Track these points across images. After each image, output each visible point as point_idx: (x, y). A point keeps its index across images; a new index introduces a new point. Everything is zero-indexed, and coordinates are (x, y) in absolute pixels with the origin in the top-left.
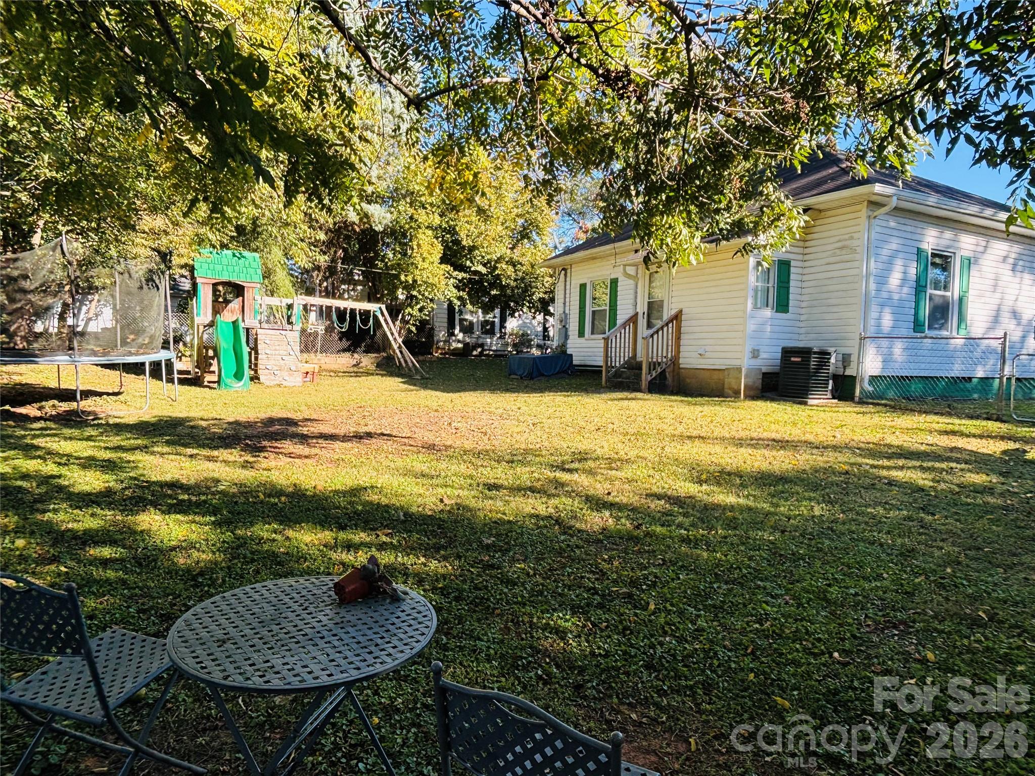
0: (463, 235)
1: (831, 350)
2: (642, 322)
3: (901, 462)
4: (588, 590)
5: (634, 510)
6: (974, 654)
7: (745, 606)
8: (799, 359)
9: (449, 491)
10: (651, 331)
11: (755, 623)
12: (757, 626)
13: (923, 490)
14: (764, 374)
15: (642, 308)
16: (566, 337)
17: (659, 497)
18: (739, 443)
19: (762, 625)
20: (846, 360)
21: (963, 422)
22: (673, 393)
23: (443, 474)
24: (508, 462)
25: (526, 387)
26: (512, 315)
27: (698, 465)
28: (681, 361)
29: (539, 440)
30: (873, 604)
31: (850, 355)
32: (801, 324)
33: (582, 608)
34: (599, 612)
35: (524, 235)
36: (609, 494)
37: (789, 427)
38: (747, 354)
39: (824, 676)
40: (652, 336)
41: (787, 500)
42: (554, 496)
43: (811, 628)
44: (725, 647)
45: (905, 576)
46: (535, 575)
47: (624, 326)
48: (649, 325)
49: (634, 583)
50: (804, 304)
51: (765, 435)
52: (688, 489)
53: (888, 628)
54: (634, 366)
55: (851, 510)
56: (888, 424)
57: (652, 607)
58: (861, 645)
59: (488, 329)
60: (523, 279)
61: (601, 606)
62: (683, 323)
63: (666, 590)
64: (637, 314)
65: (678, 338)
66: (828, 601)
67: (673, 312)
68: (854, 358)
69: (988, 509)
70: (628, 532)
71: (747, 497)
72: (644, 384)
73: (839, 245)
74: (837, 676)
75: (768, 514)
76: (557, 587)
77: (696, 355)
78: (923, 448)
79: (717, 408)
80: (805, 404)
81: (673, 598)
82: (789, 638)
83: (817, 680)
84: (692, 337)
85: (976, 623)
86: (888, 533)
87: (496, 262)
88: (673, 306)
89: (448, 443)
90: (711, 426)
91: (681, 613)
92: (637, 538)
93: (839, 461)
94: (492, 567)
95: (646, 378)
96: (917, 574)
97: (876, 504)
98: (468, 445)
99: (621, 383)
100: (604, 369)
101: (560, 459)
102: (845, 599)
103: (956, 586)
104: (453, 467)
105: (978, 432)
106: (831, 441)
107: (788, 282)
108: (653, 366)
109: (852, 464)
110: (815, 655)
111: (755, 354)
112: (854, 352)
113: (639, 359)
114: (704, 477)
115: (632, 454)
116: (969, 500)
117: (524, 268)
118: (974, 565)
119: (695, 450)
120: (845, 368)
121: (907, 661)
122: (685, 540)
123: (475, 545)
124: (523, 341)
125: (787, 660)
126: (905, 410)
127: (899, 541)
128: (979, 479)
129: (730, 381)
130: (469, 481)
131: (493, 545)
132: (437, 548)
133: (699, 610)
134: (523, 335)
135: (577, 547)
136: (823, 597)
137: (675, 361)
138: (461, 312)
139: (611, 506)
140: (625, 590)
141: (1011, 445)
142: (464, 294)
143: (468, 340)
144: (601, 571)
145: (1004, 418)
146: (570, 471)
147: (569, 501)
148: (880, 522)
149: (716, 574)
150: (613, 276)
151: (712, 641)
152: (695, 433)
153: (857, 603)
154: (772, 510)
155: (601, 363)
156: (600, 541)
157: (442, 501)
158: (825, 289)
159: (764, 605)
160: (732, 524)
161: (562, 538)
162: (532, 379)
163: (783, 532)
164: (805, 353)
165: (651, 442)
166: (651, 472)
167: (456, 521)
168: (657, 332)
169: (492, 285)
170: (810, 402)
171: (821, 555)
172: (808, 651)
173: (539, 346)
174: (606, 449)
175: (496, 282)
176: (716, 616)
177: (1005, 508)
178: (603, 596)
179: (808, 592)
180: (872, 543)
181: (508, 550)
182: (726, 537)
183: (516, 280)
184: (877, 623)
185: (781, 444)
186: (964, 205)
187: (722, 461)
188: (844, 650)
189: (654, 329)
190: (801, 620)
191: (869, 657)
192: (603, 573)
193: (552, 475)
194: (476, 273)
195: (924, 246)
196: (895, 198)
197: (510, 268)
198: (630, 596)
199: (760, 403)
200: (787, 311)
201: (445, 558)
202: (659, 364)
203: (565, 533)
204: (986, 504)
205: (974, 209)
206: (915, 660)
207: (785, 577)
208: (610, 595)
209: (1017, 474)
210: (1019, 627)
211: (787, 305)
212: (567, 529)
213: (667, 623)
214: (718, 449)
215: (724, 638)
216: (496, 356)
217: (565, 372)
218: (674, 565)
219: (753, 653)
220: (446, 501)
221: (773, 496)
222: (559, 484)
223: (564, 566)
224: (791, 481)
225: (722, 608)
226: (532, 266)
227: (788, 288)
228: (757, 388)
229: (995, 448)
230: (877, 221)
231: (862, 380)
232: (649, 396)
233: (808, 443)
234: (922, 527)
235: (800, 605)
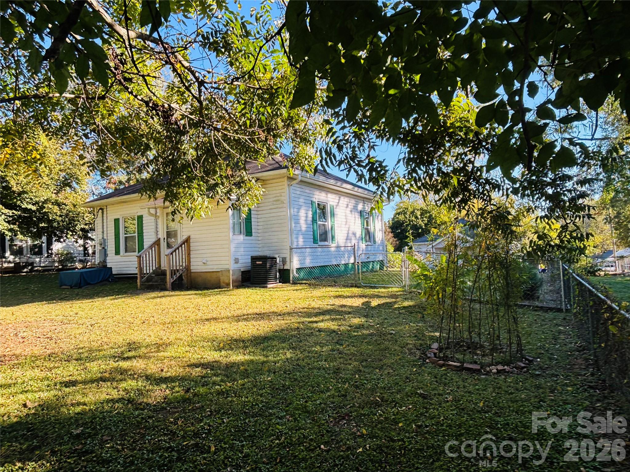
0: (13, 183)
1: (276, 256)
2: (163, 245)
3: (321, 318)
4: (166, 449)
5: (182, 379)
6: (382, 423)
7: (267, 429)
8: (261, 263)
9: (30, 396)
10: (170, 250)
11: (276, 440)
12: (277, 441)
13: (334, 331)
14: (242, 272)
15: (162, 235)
16: (106, 255)
17: (196, 366)
18: (238, 318)
19: (280, 440)
20: (284, 261)
21: (342, 290)
22: (188, 289)
23: (20, 381)
24: (77, 360)
25: (77, 295)
26: (58, 241)
27: (216, 338)
28: (192, 268)
29: (99, 338)
30: (330, 407)
31: (285, 258)
32: (259, 242)
33: (166, 465)
34: (179, 464)
35: (66, 184)
36: (162, 370)
37: (262, 304)
38: (233, 262)
39: (320, 463)
40: (172, 254)
41: (271, 351)
42: (121, 380)
43: (306, 433)
44: (264, 463)
45: (340, 385)
46: (123, 449)
47: (151, 247)
48: (169, 246)
49: (196, 435)
50: (260, 231)
51: (251, 311)
52: (212, 356)
53: (341, 420)
54: (160, 274)
55: (305, 350)
56: (310, 295)
57: (213, 449)
58: (332, 436)
59: (37, 250)
60: (67, 215)
61: (179, 459)
62: (191, 245)
63: (218, 434)
64: (159, 240)
65: (189, 254)
66: (308, 412)
67: (185, 238)
68: (288, 260)
69: (364, 337)
70: (182, 397)
71: (249, 354)
72: (169, 285)
73: (274, 199)
74: (326, 461)
75: (263, 363)
76: (143, 454)
77: (201, 263)
78: (329, 307)
79: (219, 296)
80: (266, 287)
81: (224, 439)
82: (296, 444)
83: (318, 467)
84: (198, 252)
85: (377, 405)
86: (325, 361)
87: (43, 203)
88: (184, 234)
89: (18, 352)
90: (218, 309)
91: (232, 447)
92: (188, 399)
93: (293, 321)
94: (87, 452)
95: (169, 280)
96: (344, 383)
97: (316, 344)
98: (37, 351)
99: (152, 285)
100: (138, 276)
101: (120, 350)
102: (316, 409)
103: (363, 385)
104: (28, 373)
105: (350, 294)
106: (286, 310)
107: (251, 219)
108: (173, 272)
109: (299, 323)
110: (312, 450)
111: (237, 261)
112: (287, 256)
113: (163, 268)
114: (222, 345)
115: (172, 338)
116: (356, 334)
117: (68, 208)
118: (366, 370)
119: (213, 328)
120: (284, 265)
121: (355, 438)
122: (219, 393)
123: (66, 438)
124: (68, 258)
125: (299, 459)
126: (315, 286)
127: (332, 364)
128: (356, 321)
129: (223, 279)
130: (46, 383)
131: (83, 433)
132: (32, 450)
133: (243, 442)
134: (67, 254)
135: (150, 417)
136: (305, 410)
137: (188, 268)
138: (12, 240)
139: (165, 380)
140: (192, 442)
141: (365, 300)
142: (16, 227)
143: (17, 260)
144: (171, 432)
145: (358, 285)
146: (128, 358)
147: (133, 383)
148: (320, 355)
149: (245, 412)
150: (139, 214)
151: (255, 462)
152: (209, 316)
153: (323, 409)
154: (265, 359)
155: (136, 271)
156: (164, 409)
157: (25, 406)
158: (269, 223)
159: (277, 426)
160: (245, 374)
161: (137, 413)
162: (80, 287)
163: (274, 373)
164: (264, 259)
165: (183, 327)
166: (188, 349)
167: (43, 421)
168: (175, 251)
169: (40, 220)
170: (269, 286)
171: (297, 383)
172: (308, 449)
173: (80, 261)
174: (153, 337)
175: (44, 217)
176: (253, 442)
177: (371, 335)
178: (178, 451)
179: (298, 410)
180: (319, 369)
181: (96, 434)
182: (244, 385)
183: (61, 216)
184: (335, 419)
185: (261, 316)
186: (329, 180)
187: (231, 333)
188: (326, 442)
189: (173, 249)
190: (299, 430)
191: (338, 442)
192: (173, 434)
193: (116, 365)
194: (26, 210)
195: (314, 200)
196: (300, 176)
197: (56, 207)
198: (196, 445)
199: (241, 290)
200: (251, 235)
201: (41, 458)
202: (178, 270)
203: (137, 409)
204: (363, 334)
205: (332, 181)
206: (359, 436)
207: (283, 403)
208: (182, 449)
209: (371, 315)
210: (394, 401)
211: (251, 232)
212: (138, 406)
213: (225, 458)
214: (226, 325)
215: (262, 457)
216: (44, 271)
217: (107, 280)
218: (218, 413)
219: (280, 461)
220: (29, 405)
221: (263, 350)
222: (123, 372)
223: (143, 436)
224: (271, 339)
225: (255, 435)
226: (75, 206)
227: (251, 222)
228: (239, 281)
229: (358, 302)
230: (292, 187)
231: (293, 271)
232: (173, 293)
233: (274, 313)
234: (340, 353)
235: (295, 419)
